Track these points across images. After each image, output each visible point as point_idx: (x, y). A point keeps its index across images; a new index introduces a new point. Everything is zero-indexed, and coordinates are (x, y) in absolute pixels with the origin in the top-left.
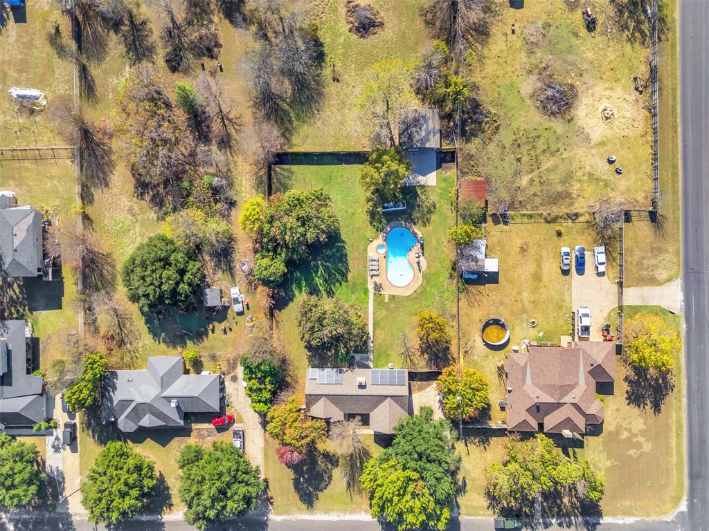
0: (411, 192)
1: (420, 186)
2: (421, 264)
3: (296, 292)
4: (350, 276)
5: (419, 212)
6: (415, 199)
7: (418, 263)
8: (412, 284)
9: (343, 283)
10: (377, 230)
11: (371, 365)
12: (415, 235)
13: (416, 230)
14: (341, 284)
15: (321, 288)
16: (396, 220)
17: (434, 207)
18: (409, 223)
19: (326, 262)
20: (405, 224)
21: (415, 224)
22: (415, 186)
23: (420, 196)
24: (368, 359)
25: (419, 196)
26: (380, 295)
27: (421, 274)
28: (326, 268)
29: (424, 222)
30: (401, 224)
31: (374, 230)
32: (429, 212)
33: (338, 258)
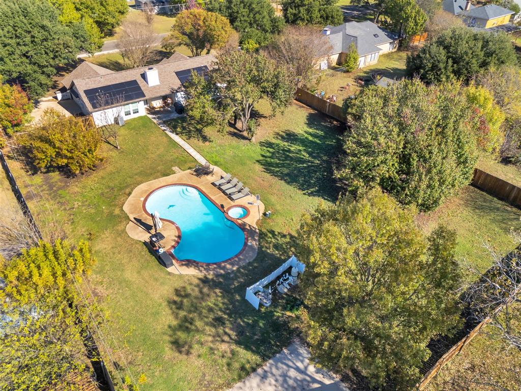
0: (264, 341)
1: (254, 370)
2: (141, 229)
3: (311, 130)
4: (258, 167)
5: (211, 310)
6: (240, 332)
7: (148, 228)
8: (142, 199)
9: (261, 158)
10: (272, 232)
11: (150, 116)
12: (189, 263)
13: (191, 271)
14: (263, 156)
15: (286, 144)
16: (250, 264)
17: (177, 345)
18: (218, 275)
19: (309, 166)
20: (224, 268)
21: (205, 281)
22: (264, 360)
23: (234, 347)
24: (159, 118)
25: (238, 343)
26: (190, 168)
27: (131, 217)
28: (301, 161)
29: (187, 296)
30: (233, 265)
31: (277, 230)
32: (185, 325)
33: (297, 176)
